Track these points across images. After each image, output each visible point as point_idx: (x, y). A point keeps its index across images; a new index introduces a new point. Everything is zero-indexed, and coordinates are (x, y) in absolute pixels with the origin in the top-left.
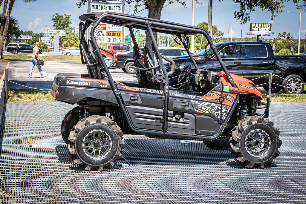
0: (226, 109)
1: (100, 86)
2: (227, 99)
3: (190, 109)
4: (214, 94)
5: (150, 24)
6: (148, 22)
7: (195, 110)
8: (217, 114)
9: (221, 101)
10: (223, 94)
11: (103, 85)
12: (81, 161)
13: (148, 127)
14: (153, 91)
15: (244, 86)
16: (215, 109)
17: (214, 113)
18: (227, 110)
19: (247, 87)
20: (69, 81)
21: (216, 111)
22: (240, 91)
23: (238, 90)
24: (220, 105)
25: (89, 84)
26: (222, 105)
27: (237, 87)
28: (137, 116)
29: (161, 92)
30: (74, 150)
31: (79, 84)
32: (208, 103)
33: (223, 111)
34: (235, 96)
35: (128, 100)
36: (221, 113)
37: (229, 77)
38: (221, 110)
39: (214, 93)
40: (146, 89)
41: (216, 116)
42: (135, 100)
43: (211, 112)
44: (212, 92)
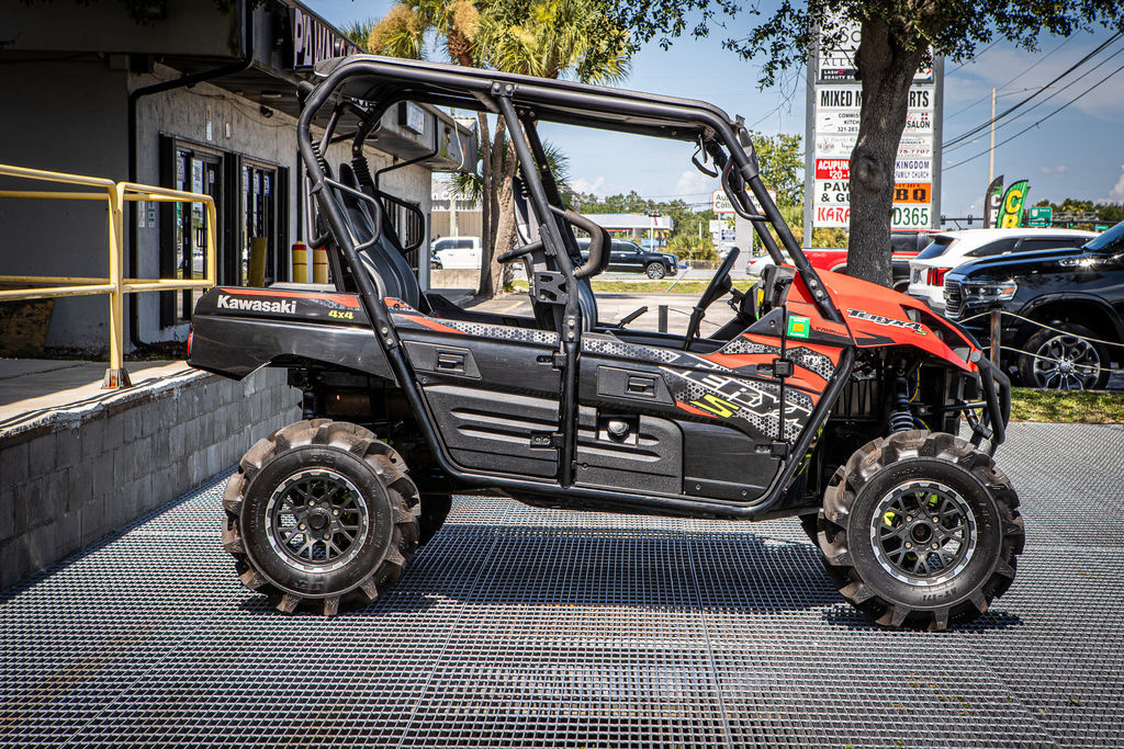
0: (799, 404)
1: (330, 314)
2: (804, 367)
3: (658, 399)
4: (751, 348)
5: (509, 92)
6: (503, 87)
7: (680, 404)
8: (764, 420)
9: (780, 372)
10: (789, 345)
11: (341, 311)
12: (262, 578)
13: (503, 462)
14: (521, 333)
15: (874, 318)
16: (758, 401)
17: (755, 418)
18: (805, 406)
19: (887, 321)
20: (227, 297)
21: (760, 409)
22: (856, 335)
23: (845, 331)
24: (778, 387)
25: (290, 308)
26: (786, 389)
27: (843, 321)
28: (464, 424)
29: (551, 337)
30: (237, 538)
31: (259, 309)
32: (730, 379)
33: (788, 411)
34: (835, 356)
35: (429, 367)
36: (782, 416)
37: (813, 283)
38: (782, 406)
39: (753, 343)
40: (496, 326)
41: (762, 427)
42: (453, 366)
43: (740, 414)
44: (743, 340)
